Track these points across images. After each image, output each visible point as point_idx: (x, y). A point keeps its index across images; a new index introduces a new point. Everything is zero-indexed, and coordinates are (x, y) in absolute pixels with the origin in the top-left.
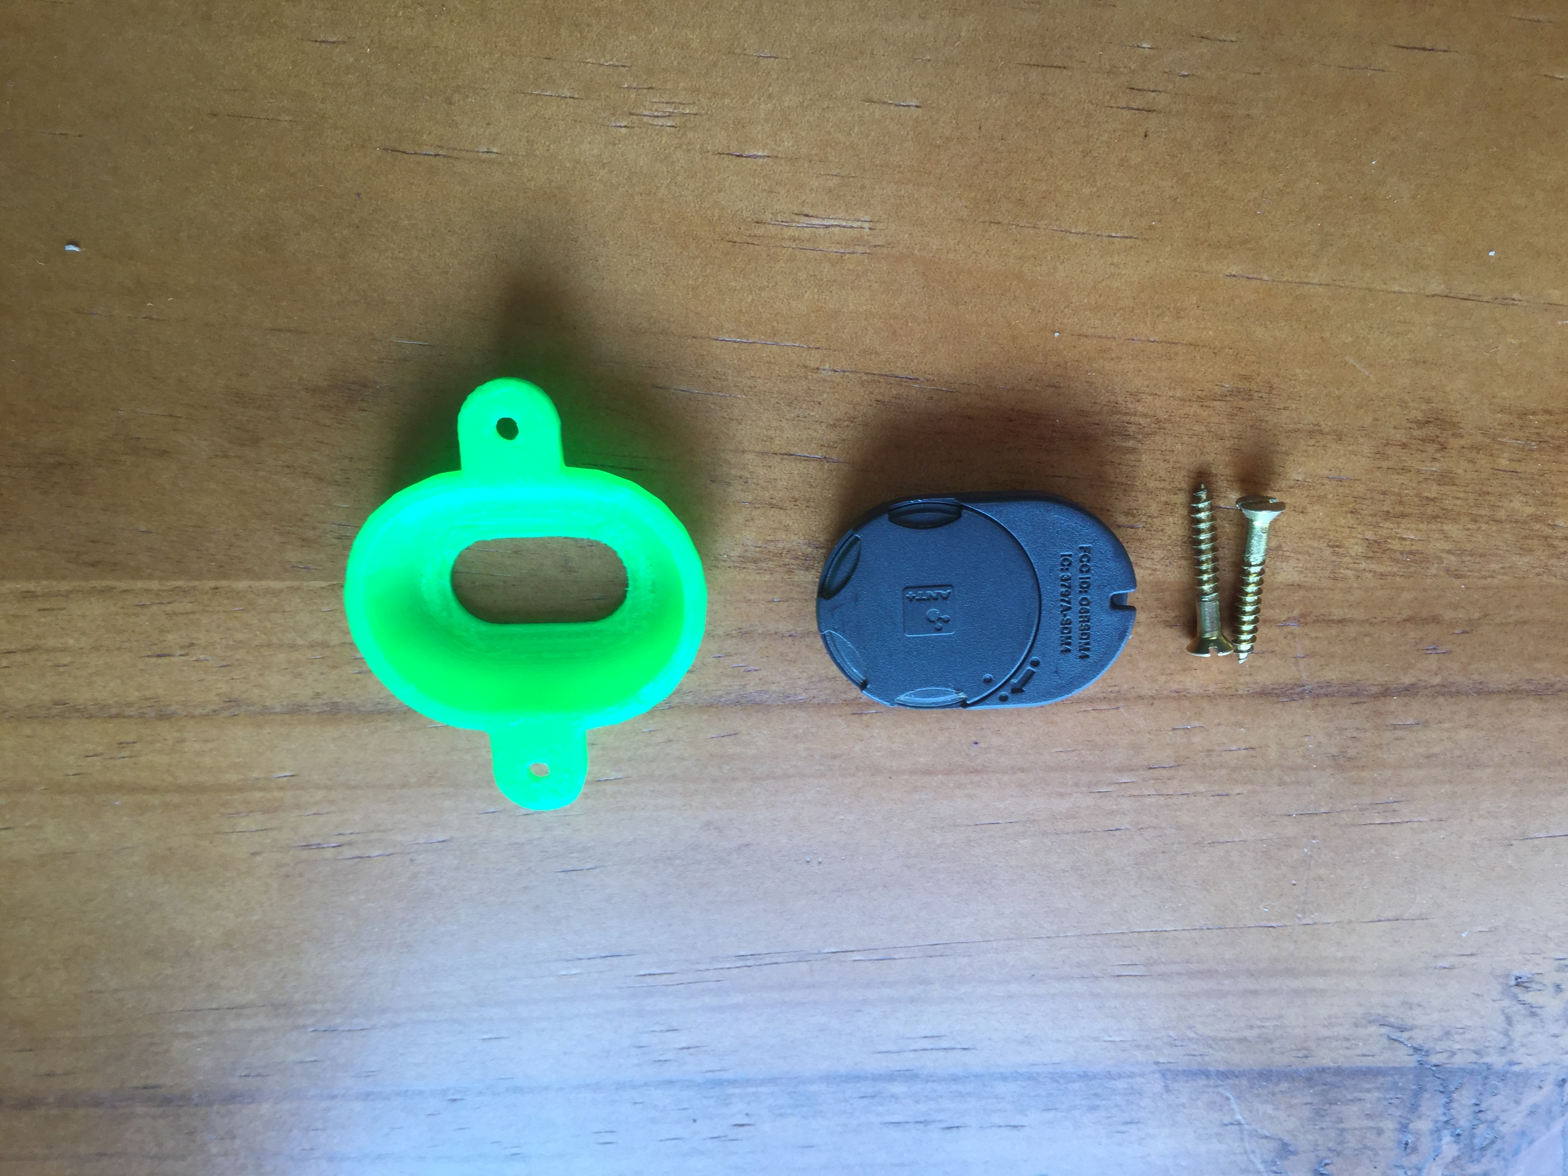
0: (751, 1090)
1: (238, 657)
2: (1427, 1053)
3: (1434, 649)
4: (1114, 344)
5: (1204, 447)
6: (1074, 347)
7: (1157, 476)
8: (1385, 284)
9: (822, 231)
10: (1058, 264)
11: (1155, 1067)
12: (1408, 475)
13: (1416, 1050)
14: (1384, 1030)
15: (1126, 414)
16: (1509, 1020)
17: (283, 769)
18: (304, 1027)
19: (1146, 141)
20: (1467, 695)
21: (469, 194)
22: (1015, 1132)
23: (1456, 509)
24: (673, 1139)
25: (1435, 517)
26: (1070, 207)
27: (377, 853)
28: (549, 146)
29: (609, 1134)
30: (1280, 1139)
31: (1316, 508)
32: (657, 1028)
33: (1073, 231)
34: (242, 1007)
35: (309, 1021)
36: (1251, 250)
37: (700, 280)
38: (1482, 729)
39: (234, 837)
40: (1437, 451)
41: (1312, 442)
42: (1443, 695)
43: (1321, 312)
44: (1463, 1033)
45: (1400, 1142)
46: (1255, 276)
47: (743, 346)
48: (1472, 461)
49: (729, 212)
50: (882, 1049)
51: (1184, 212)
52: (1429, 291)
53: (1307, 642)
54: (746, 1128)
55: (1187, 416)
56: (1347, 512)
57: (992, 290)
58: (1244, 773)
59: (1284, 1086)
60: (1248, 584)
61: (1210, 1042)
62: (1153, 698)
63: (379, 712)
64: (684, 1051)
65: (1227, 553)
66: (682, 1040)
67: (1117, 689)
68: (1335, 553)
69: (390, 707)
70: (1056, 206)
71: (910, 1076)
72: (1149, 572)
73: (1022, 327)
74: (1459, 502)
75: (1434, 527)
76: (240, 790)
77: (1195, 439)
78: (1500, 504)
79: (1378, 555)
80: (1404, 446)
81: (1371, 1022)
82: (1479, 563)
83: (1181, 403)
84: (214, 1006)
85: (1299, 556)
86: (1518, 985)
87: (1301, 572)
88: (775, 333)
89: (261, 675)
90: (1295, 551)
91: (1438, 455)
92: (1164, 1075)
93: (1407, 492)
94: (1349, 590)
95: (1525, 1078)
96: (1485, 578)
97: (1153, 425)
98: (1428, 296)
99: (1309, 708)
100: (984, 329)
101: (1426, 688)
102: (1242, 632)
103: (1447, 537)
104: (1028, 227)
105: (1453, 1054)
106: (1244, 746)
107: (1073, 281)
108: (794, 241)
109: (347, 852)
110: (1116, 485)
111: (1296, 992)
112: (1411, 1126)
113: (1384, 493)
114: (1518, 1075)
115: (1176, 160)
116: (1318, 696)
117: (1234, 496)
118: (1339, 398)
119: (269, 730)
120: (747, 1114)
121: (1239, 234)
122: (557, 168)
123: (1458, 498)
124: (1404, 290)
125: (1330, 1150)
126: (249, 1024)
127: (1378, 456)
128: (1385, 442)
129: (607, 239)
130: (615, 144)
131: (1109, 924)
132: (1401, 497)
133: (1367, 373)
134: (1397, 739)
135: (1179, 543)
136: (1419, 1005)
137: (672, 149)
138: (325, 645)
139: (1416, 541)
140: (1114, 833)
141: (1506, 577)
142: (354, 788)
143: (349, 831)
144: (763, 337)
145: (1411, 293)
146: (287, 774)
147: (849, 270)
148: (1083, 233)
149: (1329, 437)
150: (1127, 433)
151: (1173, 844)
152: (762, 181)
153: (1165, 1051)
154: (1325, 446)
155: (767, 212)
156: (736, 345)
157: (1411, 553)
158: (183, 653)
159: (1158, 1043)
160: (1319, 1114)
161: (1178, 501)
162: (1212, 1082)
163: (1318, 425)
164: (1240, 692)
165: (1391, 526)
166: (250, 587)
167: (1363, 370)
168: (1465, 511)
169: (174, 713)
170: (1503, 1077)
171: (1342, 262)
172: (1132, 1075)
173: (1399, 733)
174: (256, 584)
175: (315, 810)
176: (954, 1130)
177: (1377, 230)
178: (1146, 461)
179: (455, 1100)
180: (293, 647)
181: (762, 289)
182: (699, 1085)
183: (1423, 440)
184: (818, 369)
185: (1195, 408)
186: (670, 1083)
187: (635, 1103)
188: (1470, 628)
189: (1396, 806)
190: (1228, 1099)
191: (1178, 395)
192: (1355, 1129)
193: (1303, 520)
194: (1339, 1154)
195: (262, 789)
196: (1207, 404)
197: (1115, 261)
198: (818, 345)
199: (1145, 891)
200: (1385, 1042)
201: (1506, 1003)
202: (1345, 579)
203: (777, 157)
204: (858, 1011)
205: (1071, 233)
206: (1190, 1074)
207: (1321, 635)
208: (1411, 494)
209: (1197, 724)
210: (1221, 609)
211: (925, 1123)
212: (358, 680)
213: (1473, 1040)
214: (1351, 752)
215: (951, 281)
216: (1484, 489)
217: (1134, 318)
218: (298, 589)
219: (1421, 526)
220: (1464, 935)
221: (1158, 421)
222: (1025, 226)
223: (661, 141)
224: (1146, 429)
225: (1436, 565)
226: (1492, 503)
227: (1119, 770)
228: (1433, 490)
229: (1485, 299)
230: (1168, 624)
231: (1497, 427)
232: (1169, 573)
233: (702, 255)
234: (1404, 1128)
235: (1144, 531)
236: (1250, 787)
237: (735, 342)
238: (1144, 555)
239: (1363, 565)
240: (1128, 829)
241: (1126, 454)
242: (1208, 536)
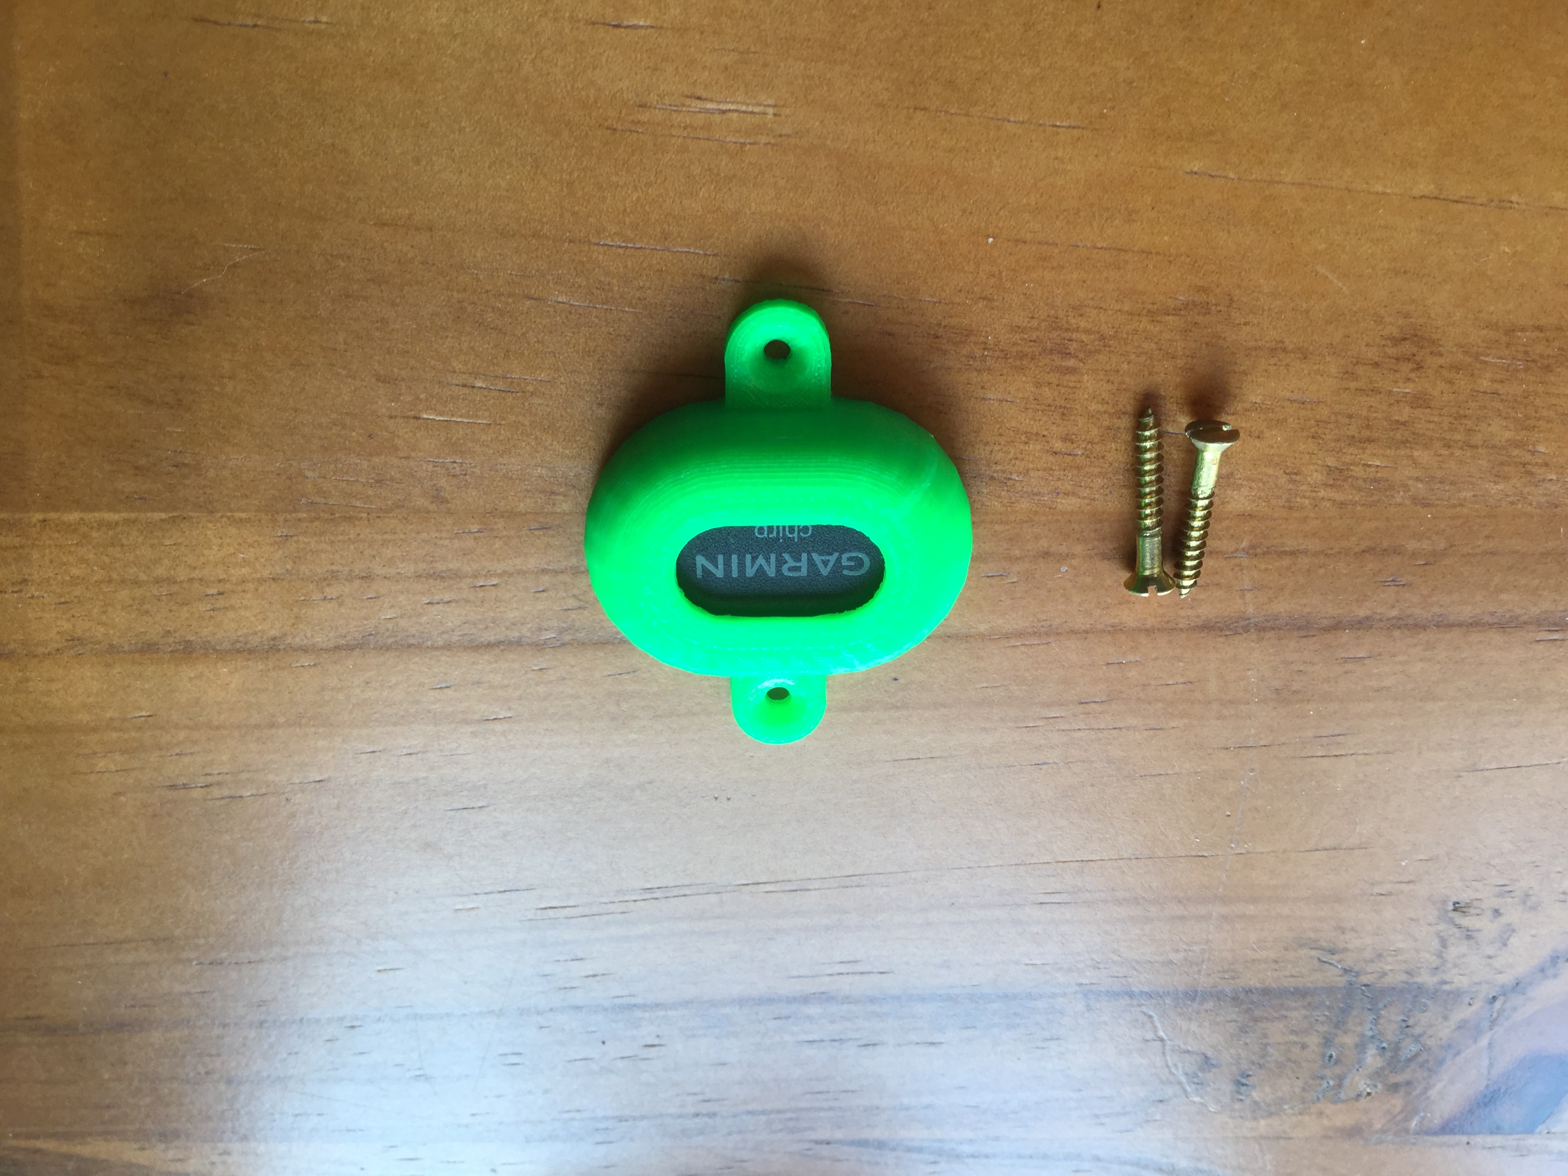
0: (661, 1013)
1: (77, 593)
2: (1358, 974)
3: (1393, 581)
4: (1056, 251)
5: (1153, 366)
6: (1010, 254)
7: (1100, 398)
8: (1367, 183)
9: (717, 118)
10: (993, 158)
11: (1077, 988)
12: (1378, 396)
13: (1346, 971)
14: (1313, 953)
15: (1067, 330)
16: (1444, 943)
17: (140, 709)
18: (190, 960)
19: (1099, 13)
20: (1425, 628)
21: (296, 71)
22: (932, 1049)
23: (1429, 433)
24: (581, 1060)
25: (1404, 442)
26: (1009, 91)
27: (249, 794)
28: (389, 13)
29: (516, 1056)
30: (1203, 1054)
31: (1274, 433)
32: (560, 958)
33: (1012, 119)
34: (121, 942)
35: (193, 955)
36: (1216, 143)
37: (576, 175)
38: (1439, 662)
39: (93, 778)
40: (1412, 370)
41: (1273, 361)
42: (1399, 628)
43: (1292, 216)
44: (1396, 955)
45: (1324, 1055)
46: (1218, 173)
47: (629, 252)
48: (1450, 382)
49: (607, 92)
50: (795, 973)
51: (1140, 98)
52: (1416, 192)
53: (1255, 574)
54: (657, 1048)
55: (1136, 332)
56: (1308, 437)
57: (917, 188)
58: (1181, 707)
59: (1210, 1005)
60: (1194, 518)
61: (1134, 964)
62: (1086, 632)
63: (238, 651)
64: (591, 978)
65: (1172, 481)
66: (589, 968)
67: (1048, 623)
68: (1292, 481)
69: (249, 646)
70: (993, 89)
71: (825, 998)
72: (1087, 501)
73: (952, 231)
74: (1431, 426)
75: (1403, 453)
76: (95, 730)
77: (1143, 358)
78: (1477, 429)
79: (1339, 483)
80: (1376, 365)
81: (1301, 946)
82: (1449, 491)
83: (1130, 317)
84: (91, 940)
85: (1253, 485)
86: (1455, 910)
87: (1254, 501)
88: (666, 237)
89: (104, 612)
90: (1249, 479)
91: (1413, 375)
92: (1085, 995)
93: (1375, 415)
94: (1306, 519)
95: (1456, 995)
96: (1454, 506)
97: (1097, 343)
98: (1414, 198)
99: (1253, 641)
100: (907, 233)
101: (1381, 620)
102: (1185, 568)
103: (1416, 463)
104: (959, 114)
105: (1384, 974)
106: (1182, 680)
107: (1011, 178)
108: (685, 128)
109: (216, 792)
110: (1053, 408)
111: (1225, 918)
112: (1336, 1041)
113: (1350, 417)
114: (1449, 993)
115: (1133, 37)
116: (1264, 629)
117: (1184, 420)
118: (1307, 312)
119: (119, 670)
120: (658, 1036)
121: (1204, 124)
122: (398, 40)
123: (1430, 422)
124: (1389, 191)
125: (1253, 1063)
126: (130, 958)
127: (1346, 376)
128: (1355, 361)
129: (463, 124)
130: (466, 11)
131: (1032, 855)
132: (1368, 420)
133: (1340, 284)
134: (1346, 672)
135: (1121, 471)
136: (1353, 929)
137: (536, 17)
138: (171, 581)
139: (1382, 467)
140: (1041, 766)
141: (1476, 506)
142: (218, 728)
143: (216, 772)
144: (651, 241)
145: (1396, 195)
146: (144, 714)
147: (750, 163)
148: (1023, 122)
149: (1292, 355)
150: (1068, 351)
151: (1102, 777)
152: (645, 56)
153: (1088, 973)
154: (1287, 365)
155: (652, 95)
156: (621, 251)
157: (1375, 480)
158: (16, 589)
159: (1080, 966)
160: (1244, 1030)
161: (1122, 426)
162: (1135, 1002)
163: (1282, 342)
164: (1181, 626)
165: (1356, 452)
166: (82, 519)
167: (1335, 281)
168: (1438, 435)
169: (12, 653)
170: (1434, 995)
171: (1320, 157)
172: (1053, 996)
173: (1349, 666)
174: (89, 516)
175: (178, 751)
176: (871, 1048)
177: (1362, 121)
178: (1087, 382)
179: (353, 1027)
180: (136, 583)
181: (649, 185)
182: (606, 1010)
183: (1397, 359)
184: (717, 278)
185: (1144, 323)
186: (578, 1008)
187: (541, 1028)
188: (1433, 559)
189: (1341, 739)
190: (1150, 1017)
191: (1126, 308)
192: (1279, 1044)
193: (1258, 445)
194: (1261, 1066)
195: (118, 729)
196: (1158, 318)
197: (1060, 154)
198: (716, 251)
199: (1072, 823)
200: (1316, 962)
201: (1442, 927)
202: (1302, 508)
203: (661, 28)
204: (770, 939)
205: (1009, 121)
206: (1113, 995)
207: (1271, 567)
208: (1380, 417)
209: (1131, 657)
210: (1163, 543)
211: (841, 1040)
212: (211, 617)
213: (1405, 962)
214: (1296, 686)
215: (869, 177)
216: (1461, 412)
217: (1079, 220)
218: (134, 521)
219: (1388, 452)
220: (1403, 864)
221: (1102, 338)
222: (956, 114)
223: (522, 8)
224: (1089, 347)
225: (1402, 493)
226: (1468, 427)
227: (1047, 705)
228: (1405, 413)
229: (1479, 201)
230: (1104, 557)
231: (1481, 344)
232: (1109, 503)
233: (576, 144)
234: (1327, 1042)
235: (1083, 458)
236: (1186, 721)
237: (620, 247)
238: (1083, 484)
239: (1322, 493)
240: (1055, 763)
241: (1065, 374)
242: (1153, 467)
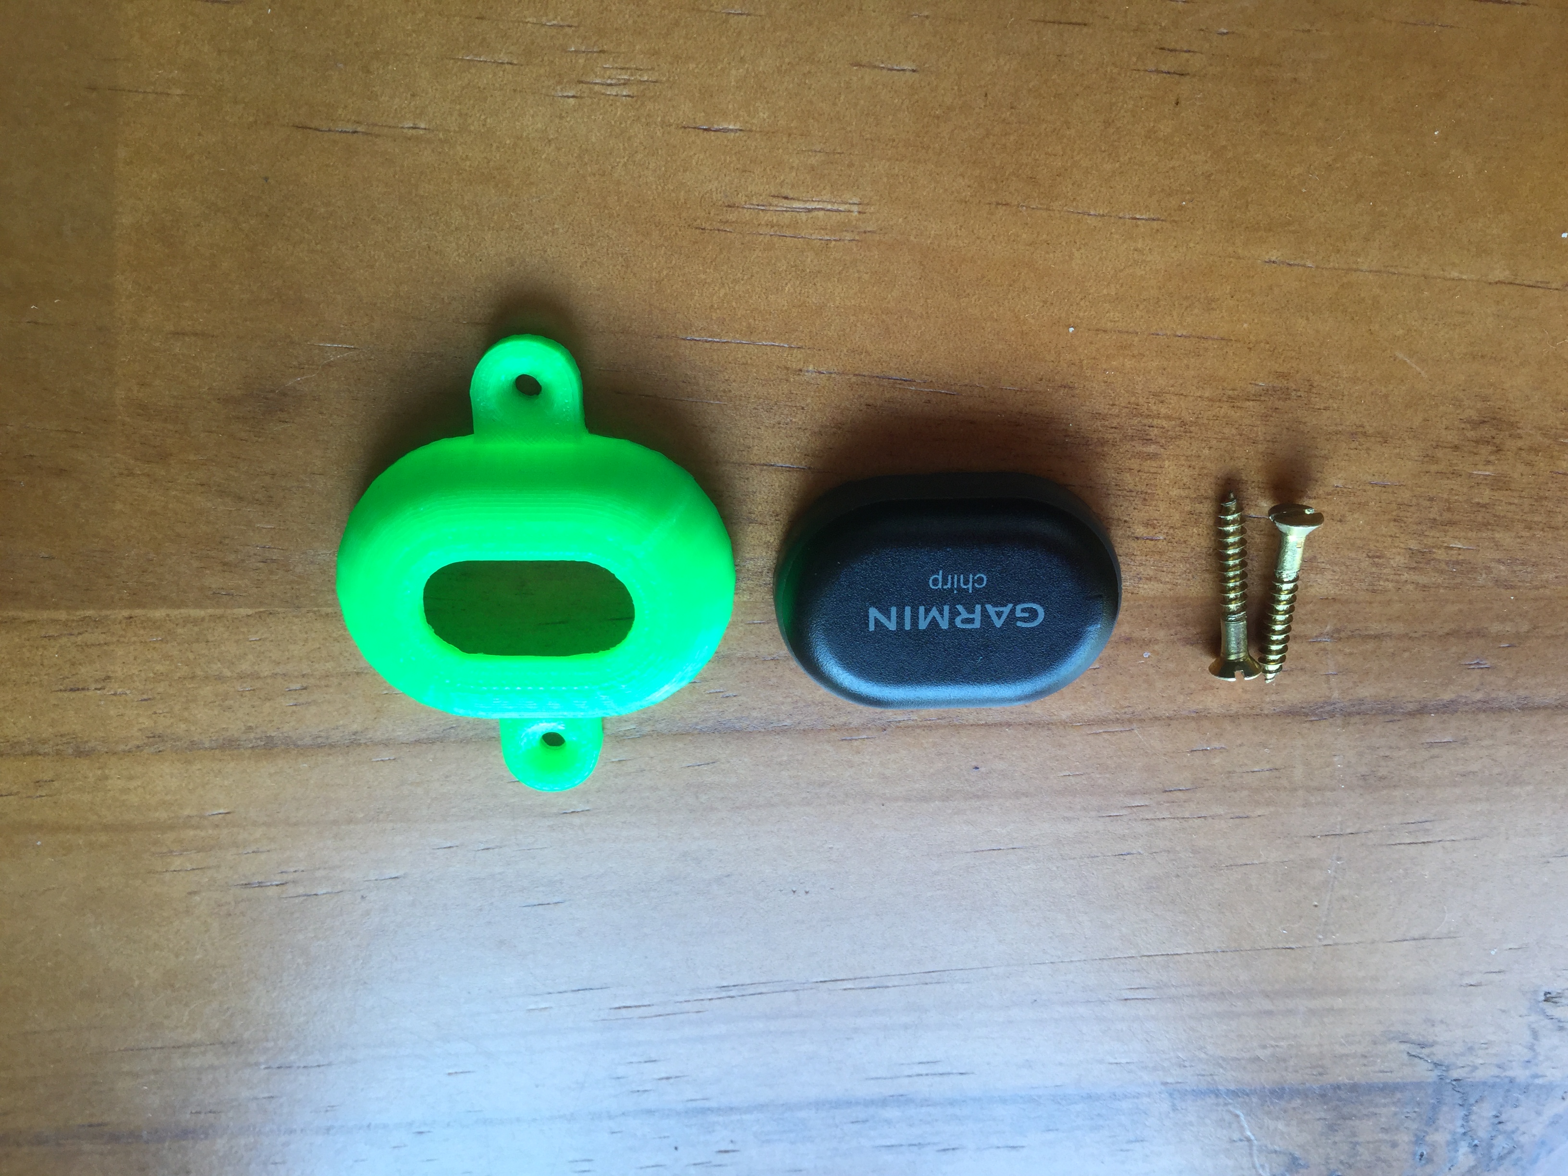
0: (735, 1117)
1: (160, 690)
2: (1448, 1068)
3: (1478, 663)
4: (1136, 339)
5: (1234, 451)
6: (1091, 343)
7: (1181, 484)
8: (1443, 270)
9: (803, 216)
10: (1074, 250)
11: (1163, 1088)
12: (1459, 479)
13: (1436, 1065)
14: (1403, 1047)
15: (1148, 416)
16: (1535, 1034)
17: (218, 806)
18: (257, 1064)
19: (1177, 109)
20: (1510, 710)
21: (394, 176)
22: (1013, 1153)
23: (1510, 515)
24: (653, 1166)
25: (1486, 525)
26: (1089, 186)
27: (324, 891)
28: (485, 120)
29: (587, 1163)
30: (1290, 1154)
31: (1356, 516)
32: (634, 1059)
33: (1092, 213)
34: (189, 1046)
35: (262, 1059)
36: (1294, 232)
37: (665, 273)
38: (1524, 746)
39: (168, 877)
40: (1492, 453)
41: (1353, 445)
42: (1484, 711)
43: (1370, 302)
44: (1487, 1049)
45: (1414, 1154)
46: (1296, 262)
47: (715, 346)
48: (1529, 464)
49: (697, 194)
50: (874, 1075)
51: (1218, 191)
52: (1492, 278)
53: (1340, 658)
54: (731, 1154)
55: (1217, 418)
56: (1389, 521)
57: (999, 281)
58: (1267, 795)
59: (1297, 1102)
60: (1279, 602)
61: (1221, 1062)
62: (1169, 718)
63: (320, 746)
64: (664, 1081)
65: (1255, 565)
66: (662, 1070)
67: (1131, 710)
68: (1376, 565)
69: (330, 741)
70: (1073, 184)
71: (902, 1100)
72: (1169, 586)
73: (1033, 321)
74: (1513, 507)
75: (1484, 535)
76: (172, 828)
77: (1224, 444)
78: (1558, 510)
79: (1421, 565)
80: (1456, 448)
81: (1390, 1040)
82: (1530, 573)
83: (1210, 404)
84: (159, 1045)
85: (1336, 568)
86: (1546, 1000)
87: (1337, 585)
88: (751, 331)
89: (186, 709)
90: (1331, 563)
91: (1492, 458)
92: (1171, 1095)
93: (1456, 497)
94: (1389, 602)
95: (1548, 1089)
96: (1537, 588)
97: (1177, 429)
98: (1490, 283)
99: (1338, 726)
100: (989, 324)
101: (1466, 704)
102: (1271, 652)
103: (1497, 545)
104: (1041, 209)
105: (1475, 1068)
106: (1268, 767)
107: (1091, 269)
108: (772, 227)
109: (291, 890)
110: (1134, 494)
111: (1312, 1012)
112: (1427, 1138)
113: (1431, 499)
114: (1541, 1087)
115: (1211, 132)
116: (1350, 714)
117: (1266, 505)
118: (1386, 396)
119: (199, 766)
120: (732, 1142)
121: (1281, 215)
122: (495, 145)
123: (1510, 504)
124: (1464, 277)
125: (1341, 1162)
126: (197, 1063)
127: (1426, 459)
128: (1434, 444)
129: (556, 226)
130: (561, 117)
131: (1117, 949)
132: (1449, 503)
133: (1418, 369)
134: (1432, 757)
135: (1204, 556)
136: (1442, 1022)
137: (629, 122)
138: (256, 676)
139: (1464, 550)
140: (1125, 857)
141: (1559, 587)
142: (296, 824)
143: (292, 870)
144: (737, 336)
145: (1472, 280)
146: (221, 811)
147: (835, 259)
148: (1103, 216)
149: (1373, 439)
150: (1148, 437)
151: (1187, 867)
152: (734, 158)
153: (1174, 1072)
154: (1368, 449)
155: (740, 196)
156: (707, 345)
157: (1457, 563)
158: (99, 686)
159: (1166, 1064)
160: (1332, 1128)
161: (1205, 510)
162: (1221, 1101)
163: (1362, 426)
164: (1266, 712)
165: (1438, 535)
166: (168, 615)
167: (1414, 366)
168: (1518, 517)
169: (93, 750)
170: (1526, 1089)
171: (1396, 246)
172: (1138, 1096)
173: (1435, 751)
174: (174, 613)
175: (254, 848)
176: (951, 1152)
177: (1437, 210)
178: (1169, 467)
179: (421, 1133)
180: (220, 678)
181: (736, 282)
182: (678, 1114)
183: (1477, 442)
184: (801, 370)
185: (1225, 409)
186: (650, 1112)
187: (613, 1133)
188: (1517, 640)
189: (1427, 826)
190: (1237, 1116)
191: (1207, 395)
192: (1368, 1142)
193: (1341, 529)
194: (1350, 1166)
195: (197, 828)
196: (1239, 404)
197: (1139, 246)
198: (800, 344)
199: (1157, 915)
200: (1405, 1057)
201: (1533, 1018)
202: (1385, 591)
203: (751, 131)
204: (848, 1039)
205: (1089, 215)
206: (1198, 1094)
207: (1355, 651)
208: (1461, 499)
209: (1216, 745)
210: (1248, 627)
211: (920, 1145)
212: (294, 712)
213: (1496, 1055)
214: (1383, 772)
215: (952, 271)
216: (1541, 494)
217: (1159, 309)
218: (220, 617)
219: (1470, 534)
220: (1493, 953)
221: (1183, 424)
222: (1037, 208)
223: (615, 114)
224: (1170, 433)
225: (1484, 576)
226: (1548, 509)
227: (1132, 794)
228: (1485, 495)
229: (1554, 286)
230: (1187, 641)
231: (1559, 427)
232: (1192, 588)
233: (666, 244)
234: (1419, 1140)
235: (1165, 543)
236: (1272, 809)
237: (706, 341)
238: (1165, 569)
239: (1406, 576)
240: (1140, 854)
241: (1146, 460)
242: (1237, 551)
